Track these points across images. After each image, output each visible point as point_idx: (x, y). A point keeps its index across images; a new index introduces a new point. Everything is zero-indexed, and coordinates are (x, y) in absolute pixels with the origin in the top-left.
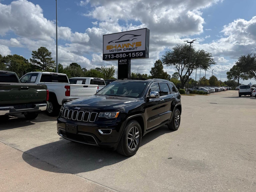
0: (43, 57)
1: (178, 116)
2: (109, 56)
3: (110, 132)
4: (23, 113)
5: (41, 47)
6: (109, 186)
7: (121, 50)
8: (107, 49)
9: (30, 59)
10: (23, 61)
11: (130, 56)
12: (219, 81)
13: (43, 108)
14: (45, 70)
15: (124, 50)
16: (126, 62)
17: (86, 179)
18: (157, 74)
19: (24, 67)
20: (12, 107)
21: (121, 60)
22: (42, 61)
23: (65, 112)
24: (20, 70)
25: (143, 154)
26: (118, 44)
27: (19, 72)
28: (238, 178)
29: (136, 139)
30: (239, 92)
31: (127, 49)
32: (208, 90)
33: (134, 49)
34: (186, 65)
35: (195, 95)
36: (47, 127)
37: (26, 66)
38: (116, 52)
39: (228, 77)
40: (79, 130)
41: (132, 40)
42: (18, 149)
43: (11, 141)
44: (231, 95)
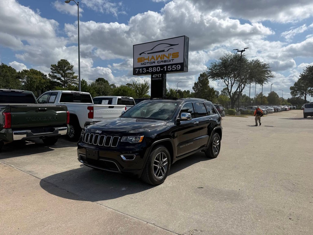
0: (64, 72)
1: (218, 141)
2: (141, 70)
3: (134, 158)
4: (41, 138)
5: (62, 60)
6: (130, 214)
7: (154, 62)
8: (138, 62)
9: (49, 75)
10: (41, 76)
11: (165, 70)
12: (281, 98)
13: (63, 132)
14: (67, 86)
15: (158, 62)
16: (160, 78)
17: (106, 207)
18: (202, 90)
19: (42, 84)
20: (29, 131)
21: (154, 75)
22: (62, 76)
23: (85, 137)
24: (37, 87)
25: (171, 183)
26: (151, 55)
27: (36, 90)
28: (273, 209)
29: (164, 166)
30: (304, 112)
31: (162, 61)
32: (264, 110)
33: (170, 61)
34: (237, 79)
35: (247, 116)
36: (67, 153)
37: (44, 83)
38: (149, 65)
39: (292, 93)
40: (100, 156)
41: (168, 51)
42: (36, 176)
43: (28, 168)
44: (295, 116)
